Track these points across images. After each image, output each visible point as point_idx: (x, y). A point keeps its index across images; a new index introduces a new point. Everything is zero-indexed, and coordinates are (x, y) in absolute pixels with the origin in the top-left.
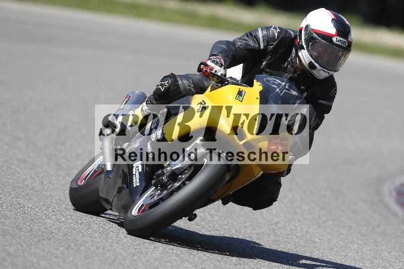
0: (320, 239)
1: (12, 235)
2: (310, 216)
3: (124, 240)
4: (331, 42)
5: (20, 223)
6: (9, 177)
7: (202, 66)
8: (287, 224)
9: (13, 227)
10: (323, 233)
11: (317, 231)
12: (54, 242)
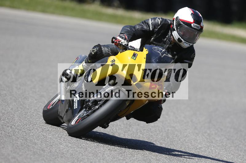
0: (227, 158)
1: (39, 155)
2: (221, 144)
3: (108, 158)
4: (191, 26)
5: (44, 147)
6: (37, 119)
7: (114, 40)
8: (206, 149)
9: (40, 150)
10: (229, 154)
11: (225, 153)
12: (65, 159)
